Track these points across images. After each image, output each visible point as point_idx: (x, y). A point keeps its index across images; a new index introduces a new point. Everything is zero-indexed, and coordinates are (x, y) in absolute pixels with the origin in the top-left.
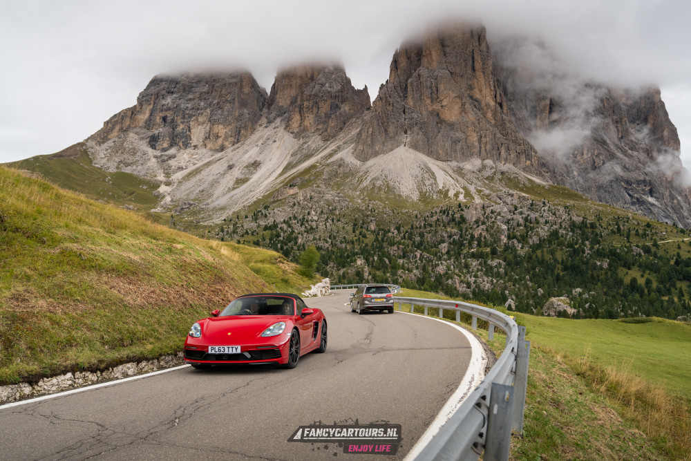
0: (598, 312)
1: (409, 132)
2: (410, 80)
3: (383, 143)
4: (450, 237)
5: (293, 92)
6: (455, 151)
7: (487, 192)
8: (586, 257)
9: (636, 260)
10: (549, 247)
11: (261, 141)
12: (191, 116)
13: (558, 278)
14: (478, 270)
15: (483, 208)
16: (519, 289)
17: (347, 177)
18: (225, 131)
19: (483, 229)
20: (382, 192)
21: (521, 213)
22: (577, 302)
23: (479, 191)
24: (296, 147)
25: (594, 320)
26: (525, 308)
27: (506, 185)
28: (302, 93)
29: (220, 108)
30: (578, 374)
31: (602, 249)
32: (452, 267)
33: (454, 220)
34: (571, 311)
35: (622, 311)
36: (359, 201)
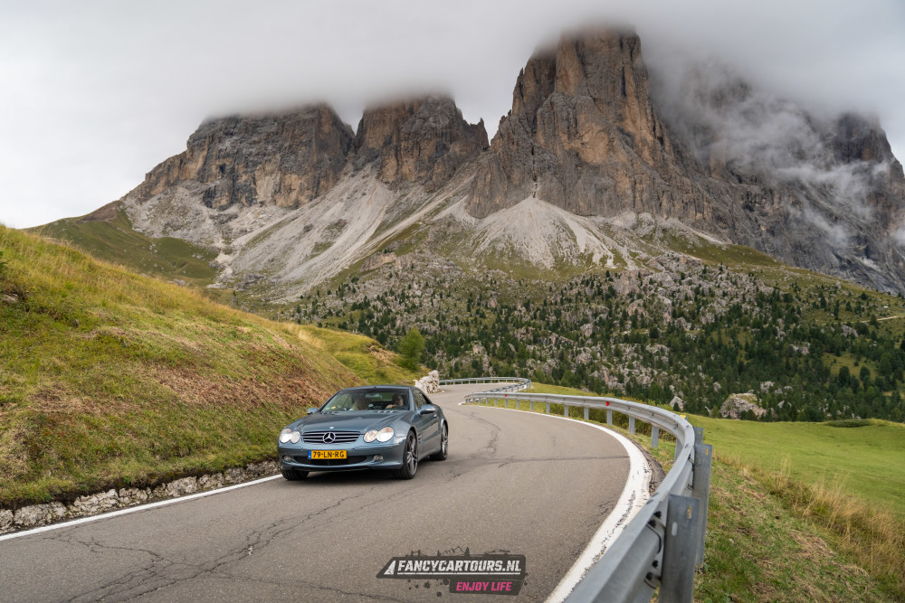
0: (796, 414)
1: (539, 179)
2: (539, 111)
3: (506, 194)
4: (595, 315)
5: (387, 130)
6: (601, 202)
7: (644, 255)
8: (778, 340)
9: (847, 343)
10: (729, 327)
11: (347, 195)
12: (255, 164)
13: (741, 369)
14: (633, 359)
15: (639, 276)
16: (689, 384)
17: (459, 239)
18: (300, 181)
19: (639, 305)
20: (505, 258)
21: (690, 283)
22: (767, 401)
23: (634, 255)
24: (392, 202)
25: (791, 423)
26: (697, 408)
27: (670, 246)
28: (399, 130)
29: (293, 153)
30: (772, 493)
31: (801, 328)
32: (599, 355)
33: (600, 293)
34: (759, 411)
35: (829, 411)
36: (475, 270)
